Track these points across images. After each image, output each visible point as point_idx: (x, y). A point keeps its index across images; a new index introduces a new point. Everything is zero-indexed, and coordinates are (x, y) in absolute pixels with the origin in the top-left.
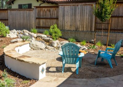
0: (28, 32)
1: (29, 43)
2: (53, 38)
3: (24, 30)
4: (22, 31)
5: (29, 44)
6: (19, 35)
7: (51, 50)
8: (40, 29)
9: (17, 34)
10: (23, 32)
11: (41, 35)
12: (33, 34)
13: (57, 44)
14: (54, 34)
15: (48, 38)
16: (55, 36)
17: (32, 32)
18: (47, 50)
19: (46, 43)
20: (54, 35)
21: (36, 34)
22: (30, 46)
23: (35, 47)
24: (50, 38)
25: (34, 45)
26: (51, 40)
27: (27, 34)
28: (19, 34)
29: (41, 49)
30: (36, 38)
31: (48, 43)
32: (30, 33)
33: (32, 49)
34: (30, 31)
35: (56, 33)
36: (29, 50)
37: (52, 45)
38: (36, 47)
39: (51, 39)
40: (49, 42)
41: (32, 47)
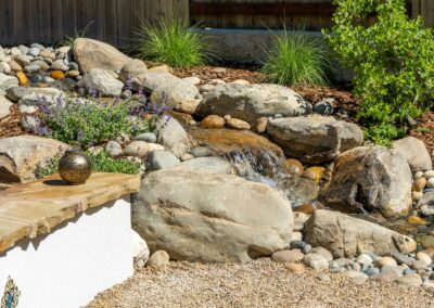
0: (120, 59)
1: (132, 197)
2: (367, 122)
3: (81, 44)
4: (65, 50)
5: (123, 207)
6: (32, 94)
7: (366, 259)
8: (232, 26)
9: (12, 82)
10: (72, 56)
11: (242, 86)
12: (159, 77)
13: (407, 185)
14: (372, 80)
15: (318, 122)
16: (387, 100)
17: (151, 59)
18: (321, 259)
19: (297, 168)
20: (374, 80)
21: (196, 80)
22: (135, 225)
23: (192, 236)
24: (335, 112)
25: (178, 213)
26: (349, 143)
27: (109, 82)
28: (33, 79)
29: (257, 253)
30: (199, 115)
31: (316, 173)
32: (137, 65)
33: (161, 258)
34: (132, 54)
35: (390, 60)
36: (129, 272)
37: (362, 197)
38: (203, 230)
39: (346, 129)
40: (324, 163)
41: (161, 227)
